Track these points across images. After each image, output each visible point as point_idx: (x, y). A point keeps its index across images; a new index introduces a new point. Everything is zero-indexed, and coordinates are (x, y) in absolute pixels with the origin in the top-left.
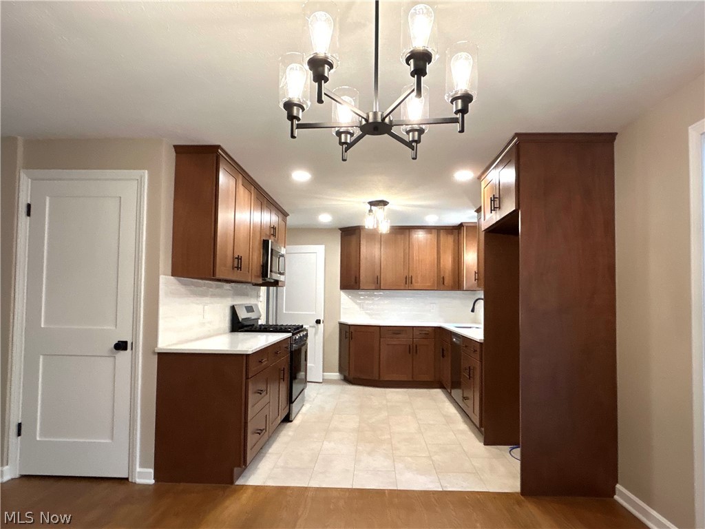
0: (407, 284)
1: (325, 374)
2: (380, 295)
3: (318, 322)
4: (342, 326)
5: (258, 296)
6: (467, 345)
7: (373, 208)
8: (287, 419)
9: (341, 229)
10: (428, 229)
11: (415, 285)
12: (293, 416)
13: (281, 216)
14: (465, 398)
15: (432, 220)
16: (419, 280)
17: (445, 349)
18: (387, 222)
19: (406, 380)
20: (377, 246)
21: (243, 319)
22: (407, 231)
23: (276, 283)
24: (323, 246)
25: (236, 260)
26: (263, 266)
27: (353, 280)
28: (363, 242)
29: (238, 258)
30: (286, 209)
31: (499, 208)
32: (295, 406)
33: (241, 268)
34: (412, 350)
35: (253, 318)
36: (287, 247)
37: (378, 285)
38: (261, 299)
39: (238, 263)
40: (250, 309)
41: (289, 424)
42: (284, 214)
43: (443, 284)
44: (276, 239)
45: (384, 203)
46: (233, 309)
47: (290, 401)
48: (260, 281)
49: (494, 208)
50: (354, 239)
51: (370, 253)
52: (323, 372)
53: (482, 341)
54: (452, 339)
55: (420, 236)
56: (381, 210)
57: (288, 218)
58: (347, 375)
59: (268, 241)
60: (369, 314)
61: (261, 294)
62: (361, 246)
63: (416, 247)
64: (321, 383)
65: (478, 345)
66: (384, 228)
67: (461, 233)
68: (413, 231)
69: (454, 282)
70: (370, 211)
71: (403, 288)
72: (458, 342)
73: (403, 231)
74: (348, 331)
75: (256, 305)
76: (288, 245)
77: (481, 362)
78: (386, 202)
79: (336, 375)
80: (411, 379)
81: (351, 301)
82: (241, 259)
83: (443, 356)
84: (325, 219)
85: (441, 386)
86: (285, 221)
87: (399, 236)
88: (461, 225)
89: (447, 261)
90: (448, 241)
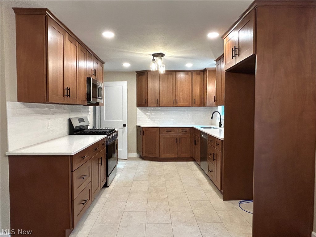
0: (174, 103)
1: (129, 154)
2: (160, 110)
3: (124, 125)
4: (138, 127)
5: (88, 112)
6: (211, 140)
7: (155, 58)
8: (106, 186)
9: (136, 72)
10: (186, 72)
11: (179, 104)
12: (109, 183)
13: (99, 63)
14: (210, 171)
15: (189, 66)
16: (181, 101)
17: (196, 140)
18: (164, 67)
19: (174, 157)
20: (158, 82)
21: (76, 127)
22: (174, 73)
23: (98, 104)
24: (126, 82)
25: (66, 90)
26: (87, 94)
27: (144, 101)
28: (149, 80)
29: (67, 89)
30: (102, 58)
31: (239, 55)
32: (110, 178)
33: (69, 95)
34: (178, 140)
35: (84, 125)
36: (104, 82)
37: (158, 104)
38: (90, 113)
39: (67, 92)
40: (81, 120)
41: (107, 188)
42: (102, 63)
43: (195, 103)
44: (97, 77)
45: (162, 55)
46: (70, 121)
47: (107, 175)
48: (86, 103)
49: (235, 55)
50: (144, 78)
51: (153, 86)
52: (128, 153)
53: (223, 139)
54: (201, 135)
55: (181, 76)
56: (160, 60)
57: (104, 64)
58: (141, 155)
59: (90, 78)
60: (154, 121)
61: (90, 111)
62: (148, 81)
63: (179, 82)
64: (126, 159)
65: (220, 141)
66: (162, 70)
67: (205, 74)
68: (178, 73)
69: (201, 102)
70: (154, 60)
71: (172, 106)
72: (205, 138)
73: (171, 73)
74: (141, 130)
75: (86, 118)
76: (104, 81)
77: (222, 151)
78: (163, 54)
79: (135, 155)
80: (177, 157)
81: (143, 114)
82: (69, 90)
83: (195, 144)
84: (126, 65)
85: (194, 160)
86: (102, 66)
87: (170, 76)
88: (205, 70)
89: (197, 90)
90: (197, 79)
